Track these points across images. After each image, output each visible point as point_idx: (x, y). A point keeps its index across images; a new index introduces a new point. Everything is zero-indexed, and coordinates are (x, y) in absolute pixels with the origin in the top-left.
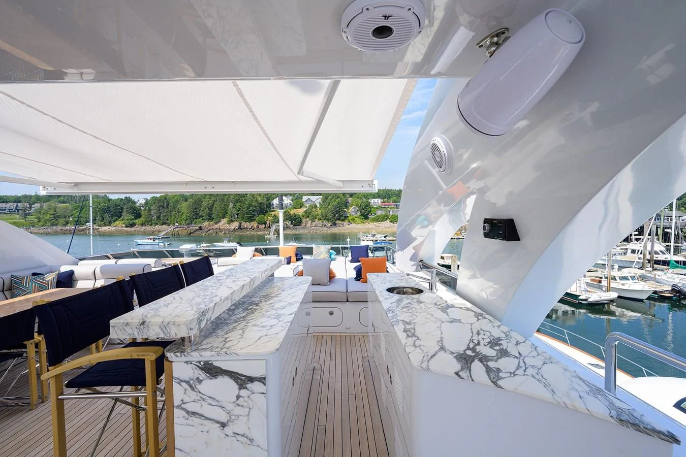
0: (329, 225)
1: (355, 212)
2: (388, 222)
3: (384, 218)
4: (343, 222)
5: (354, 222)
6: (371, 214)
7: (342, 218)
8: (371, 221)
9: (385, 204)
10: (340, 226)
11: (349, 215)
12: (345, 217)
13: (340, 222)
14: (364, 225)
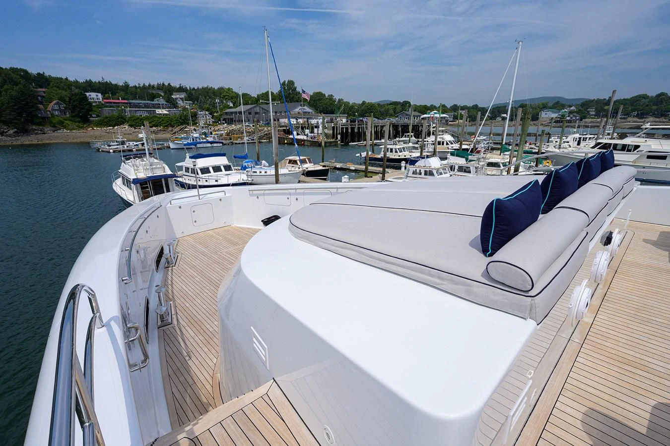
0: (11, 132)
1: (60, 110)
2: (127, 127)
3: (119, 121)
4: (41, 127)
5: (65, 127)
6: (91, 115)
7: (36, 120)
8: (97, 126)
9: (111, 101)
10: (37, 134)
11: (50, 116)
12: (44, 118)
13: (34, 127)
14: (85, 131)
